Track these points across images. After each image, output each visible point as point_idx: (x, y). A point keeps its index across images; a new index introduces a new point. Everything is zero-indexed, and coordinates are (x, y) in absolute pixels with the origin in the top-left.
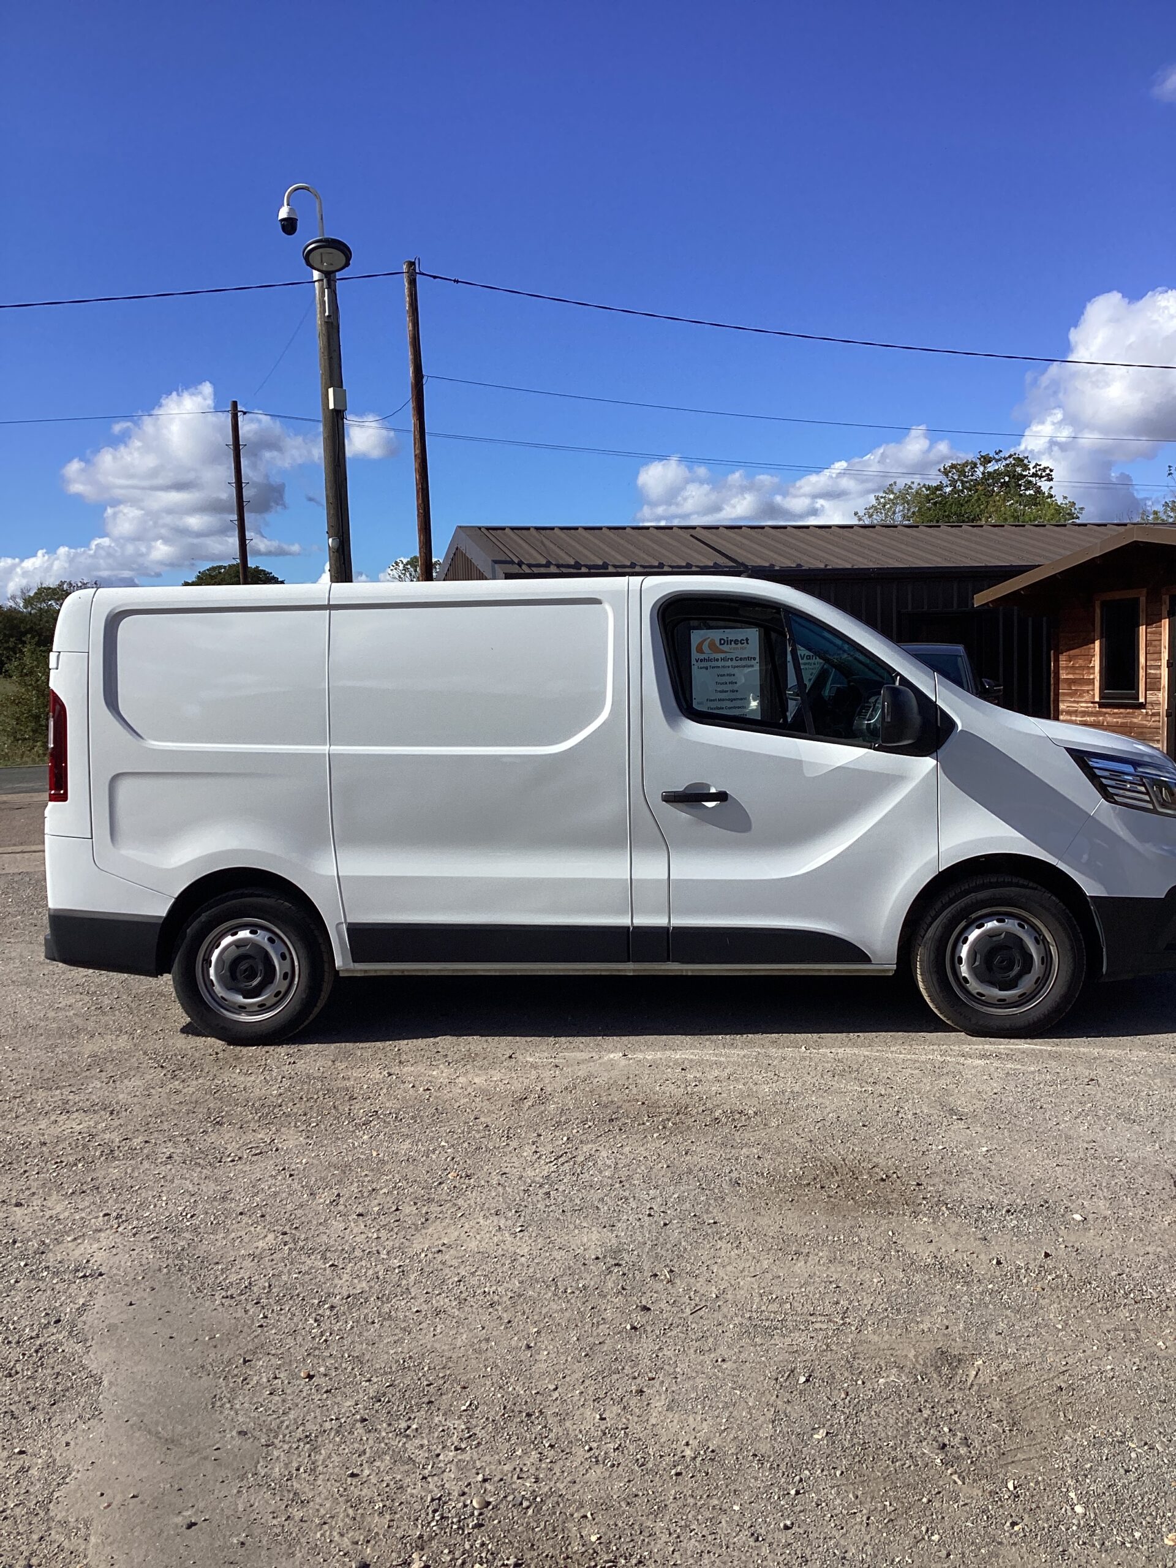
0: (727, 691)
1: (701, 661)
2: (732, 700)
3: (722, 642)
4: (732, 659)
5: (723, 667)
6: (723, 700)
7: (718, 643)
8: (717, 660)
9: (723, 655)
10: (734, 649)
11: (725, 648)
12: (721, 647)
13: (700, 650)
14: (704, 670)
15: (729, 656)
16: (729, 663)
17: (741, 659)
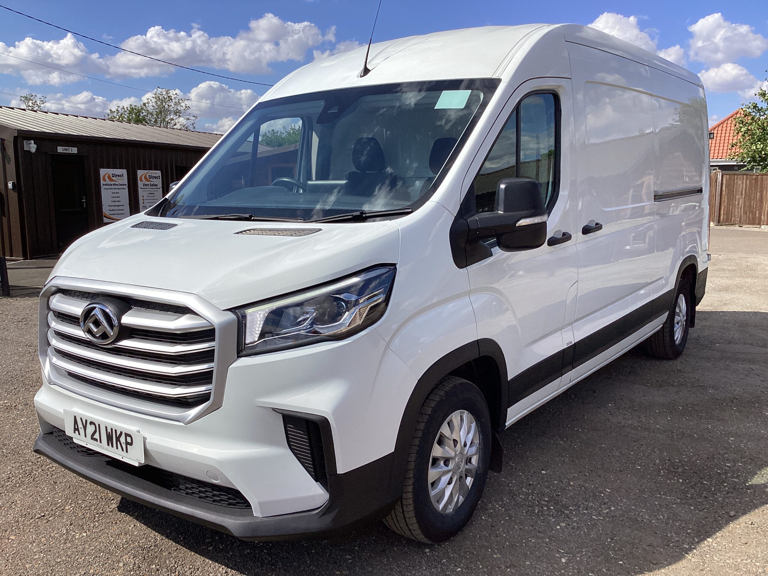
0: (116, 201)
1: (105, 185)
2: (118, 206)
3: (114, 175)
4: (117, 185)
5: (114, 189)
6: (115, 206)
7: (111, 175)
8: (112, 185)
9: (114, 183)
10: (119, 179)
11: (114, 178)
12: (113, 178)
13: (105, 180)
14: (106, 190)
15: (116, 183)
16: (116, 187)
17: (121, 185)
